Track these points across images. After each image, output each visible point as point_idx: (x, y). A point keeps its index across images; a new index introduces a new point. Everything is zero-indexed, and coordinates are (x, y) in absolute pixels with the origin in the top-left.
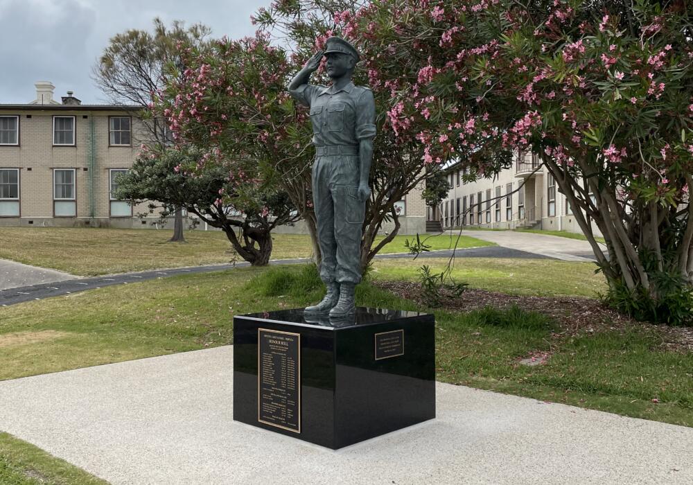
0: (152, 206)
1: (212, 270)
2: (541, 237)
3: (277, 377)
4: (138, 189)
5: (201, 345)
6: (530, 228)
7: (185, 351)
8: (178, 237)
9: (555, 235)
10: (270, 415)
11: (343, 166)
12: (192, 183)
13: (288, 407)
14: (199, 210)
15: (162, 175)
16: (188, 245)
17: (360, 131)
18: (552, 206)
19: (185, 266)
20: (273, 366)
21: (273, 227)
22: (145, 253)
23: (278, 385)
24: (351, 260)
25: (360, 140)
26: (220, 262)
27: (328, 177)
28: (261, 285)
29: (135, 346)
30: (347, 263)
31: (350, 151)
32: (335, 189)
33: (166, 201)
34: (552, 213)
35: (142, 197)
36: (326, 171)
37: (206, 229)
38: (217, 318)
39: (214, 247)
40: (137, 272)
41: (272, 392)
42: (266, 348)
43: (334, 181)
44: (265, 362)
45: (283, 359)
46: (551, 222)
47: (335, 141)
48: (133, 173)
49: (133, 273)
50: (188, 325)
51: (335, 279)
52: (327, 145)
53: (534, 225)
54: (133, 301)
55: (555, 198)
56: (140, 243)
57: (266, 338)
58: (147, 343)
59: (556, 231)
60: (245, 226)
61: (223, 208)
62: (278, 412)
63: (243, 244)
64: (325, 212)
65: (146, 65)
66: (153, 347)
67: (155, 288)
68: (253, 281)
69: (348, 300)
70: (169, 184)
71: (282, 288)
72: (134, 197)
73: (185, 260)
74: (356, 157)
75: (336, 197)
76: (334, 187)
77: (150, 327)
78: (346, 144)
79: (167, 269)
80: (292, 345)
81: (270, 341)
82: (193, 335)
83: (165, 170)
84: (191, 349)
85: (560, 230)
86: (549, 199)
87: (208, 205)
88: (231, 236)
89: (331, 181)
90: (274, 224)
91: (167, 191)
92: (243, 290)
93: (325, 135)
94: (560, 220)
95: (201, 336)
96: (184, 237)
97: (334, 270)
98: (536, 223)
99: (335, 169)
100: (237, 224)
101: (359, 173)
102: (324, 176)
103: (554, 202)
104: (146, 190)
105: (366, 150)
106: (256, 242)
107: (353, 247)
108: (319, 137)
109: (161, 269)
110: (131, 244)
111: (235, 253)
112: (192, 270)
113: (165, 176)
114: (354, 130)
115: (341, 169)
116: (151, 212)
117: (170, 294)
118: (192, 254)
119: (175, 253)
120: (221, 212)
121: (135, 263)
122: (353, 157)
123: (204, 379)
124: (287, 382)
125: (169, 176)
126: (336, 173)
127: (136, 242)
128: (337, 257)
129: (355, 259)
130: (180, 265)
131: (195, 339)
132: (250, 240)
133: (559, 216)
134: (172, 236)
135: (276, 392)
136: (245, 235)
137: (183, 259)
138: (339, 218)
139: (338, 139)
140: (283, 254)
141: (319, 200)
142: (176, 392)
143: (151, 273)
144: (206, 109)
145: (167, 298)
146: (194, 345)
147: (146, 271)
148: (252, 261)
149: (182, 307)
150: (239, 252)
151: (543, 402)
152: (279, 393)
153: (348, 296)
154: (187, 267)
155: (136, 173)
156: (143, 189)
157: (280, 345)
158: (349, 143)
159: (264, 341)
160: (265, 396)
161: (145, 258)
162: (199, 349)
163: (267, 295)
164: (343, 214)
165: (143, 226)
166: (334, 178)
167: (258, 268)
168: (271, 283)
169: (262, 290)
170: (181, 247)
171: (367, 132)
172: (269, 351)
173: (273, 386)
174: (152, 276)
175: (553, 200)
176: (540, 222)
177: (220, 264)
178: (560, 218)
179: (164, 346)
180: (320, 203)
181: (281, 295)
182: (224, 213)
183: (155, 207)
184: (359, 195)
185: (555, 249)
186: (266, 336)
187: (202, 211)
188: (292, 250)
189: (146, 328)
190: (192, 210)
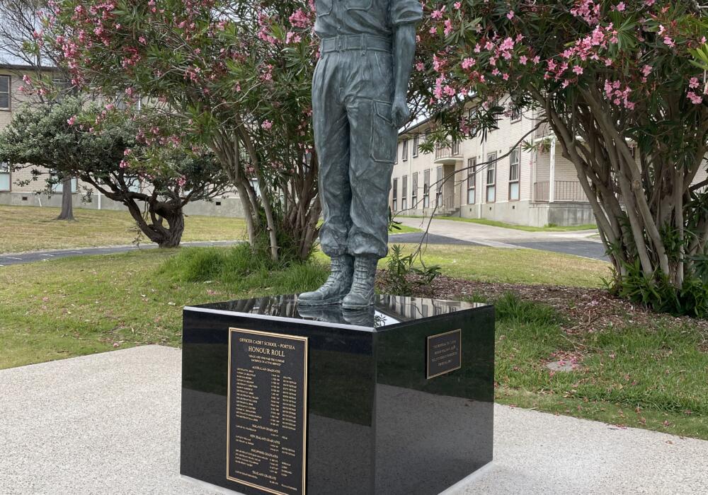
0: (35, 172)
1: (108, 252)
2: (462, 224)
3: (263, 408)
4: (19, 150)
5: (109, 345)
6: (448, 215)
7: (85, 354)
8: (67, 214)
9: (476, 222)
10: (248, 470)
11: (369, 67)
12: (88, 146)
13: (283, 458)
14: (96, 178)
15: (49, 134)
16: (79, 224)
17: (398, 10)
18: (472, 193)
19: (75, 247)
20: (254, 390)
21: (185, 203)
22: (26, 231)
23: (265, 421)
24: (375, 220)
25: (397, 27)
26: (118, 244)
27: (343, 85)
28: (180, 268)
29: (13, 347)
30: (368, 225)
31: (379, 44)
32: (356, 105)
33: (54, 166)
34: (471, 201)
35: (23, 161)
36: (339, 76)
37: (99, 208)
38: (127, 309)
39: (110, 227)
40: (15, 254)
41: (253, 433)
42: (243, 359)
43: (354, 93)
44: (241, 384)
45: (275, 381)
46: (471, 210)
47: (357, 27)
48: (11, 131)
49: (11, 254)
50: (87, 318)
51: (347, 249)
52: (343, 34)
53: (453, 212)
54: (11, 287)
55: (475, 185)
56: (20, 221)
57: (244, 343)
58: (31, 343)
59: (476, 219)
60: (152, 201)
61: (125, 179)
62: (264, 466)
63: (149, 222)
64: (335, 143)
65: (30, 12)
66: (39, 348)
67: (39, 271)
68: (169, 264)
69: (368, 283)
70: (57, 144)
71: (208, 271)
72: (12, 162)
73: (76, 240)
74: (389, 55)
75: (357, 119)
76: (353, 102)
77: (34, 320)
78: (374, 31)
79: (54, 250)
80: (293, 356)
81: (251, 349)
82: (96, 331)
83: (53, 129)
84: (94, 352)
85: (479, 217)
86: (468, 187)
87: (107, 173)
88: (135, 211)
89: (348, 91)
90: (187, 199)
91: (56, 154)
92: (156, 275)
93: (340, 16)
94: (479, 209)
95: (106, 332)
96: (74, 215)
97: (347, 236)
98: (455, 210)
99: (357, 72)
100: (142, 197)
101: (393, 81)
102: (336, 85)
103: (474, 189)
104: (29, 152)
105: (406, 44)
106: (164, 219)
107: (379, 200)
108: (329, 20)
109: (46, 251)
110: (9, 221)
111: (139, 232)
112: (84, 253)
113: (53, 136)
114: (388, 12)
115: (366, 73)
116: (35, 179)
117: (60, 278)
118: (84, 234)
119: (63, 232)
120: (122, 183)
121: (13, 242)
122: (385, 55)
123: (119, 399)
124: (281, 417)
125: (58, 135)
126: (358, 79)
127: (15, 220)
128: (353, 214)
129: (381, 218)
130: (70, 247)
131: (99, 337)
132: (157, 216)
133: (479, 203)
134: (59, 214)
135: (259, 432)
136: (152, 211)
137: (73, 239)
138: (360, 152)
139: (363, 23)
140: (192, 236)
141: (325, 124)
142: (78, 421)
143: (32, 254)
144: (117, 27)
145: (57, 283)
146: (99, 346)
147: (27, 252)
148: (160, 241)
149: (77, 294)
150: (143, 230)
151: (615, 427)
152: (267, 434)
153: (367, 277)
154: (78, 249)
155: (15, 131)
156: (24, 151)
157: (270, 356)
158: (380, 31)
159: (238, 347)
160: (240, 439)
161: (26, 238)
162: (105, 351)
163: (190, 280)
164: (366, 146)
165: (24, 203)
166: (355, 87)
167: (167, 249)
168: (194, 266)
169: (181, 274)
170: (70, 227)
171: (410, 13)
172: (249, 365)
173: (255, 423)
174: (36, 258)
175: (473, 187)
176: (458, 210)
177: (118, 246)
178: (479, 206)
179: (55, 346)
180: (328, 129)
181: (208, 280)
182: (126, 184)
183: (40, 174)
184: (393, 115)
185: (482, 237)
186: (242, 340)
187: (99, 180)
188: (203, 232)
189: (28, 322)
190: (87, 179)
